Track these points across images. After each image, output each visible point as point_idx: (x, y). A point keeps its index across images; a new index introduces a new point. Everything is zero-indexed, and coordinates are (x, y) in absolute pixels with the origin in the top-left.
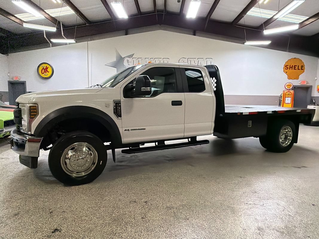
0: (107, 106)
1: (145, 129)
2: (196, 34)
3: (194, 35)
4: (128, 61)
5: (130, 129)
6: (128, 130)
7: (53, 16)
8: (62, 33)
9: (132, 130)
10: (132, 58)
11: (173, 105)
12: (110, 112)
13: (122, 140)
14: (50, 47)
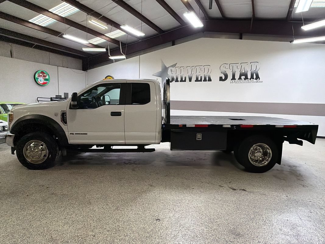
0: (56, 115)
1: (86, 134)
2: (243, 37)
3: (241, 38)
4: (171, 70)
5: (74, 133)
6: (73, 134)
7: (113, 38)
8: (121, 51)
9: (76, 134)
10: (175, 68)
11: (112, 115)
12: (58, 120)
13: (69, 141)
14: (113, 63)
